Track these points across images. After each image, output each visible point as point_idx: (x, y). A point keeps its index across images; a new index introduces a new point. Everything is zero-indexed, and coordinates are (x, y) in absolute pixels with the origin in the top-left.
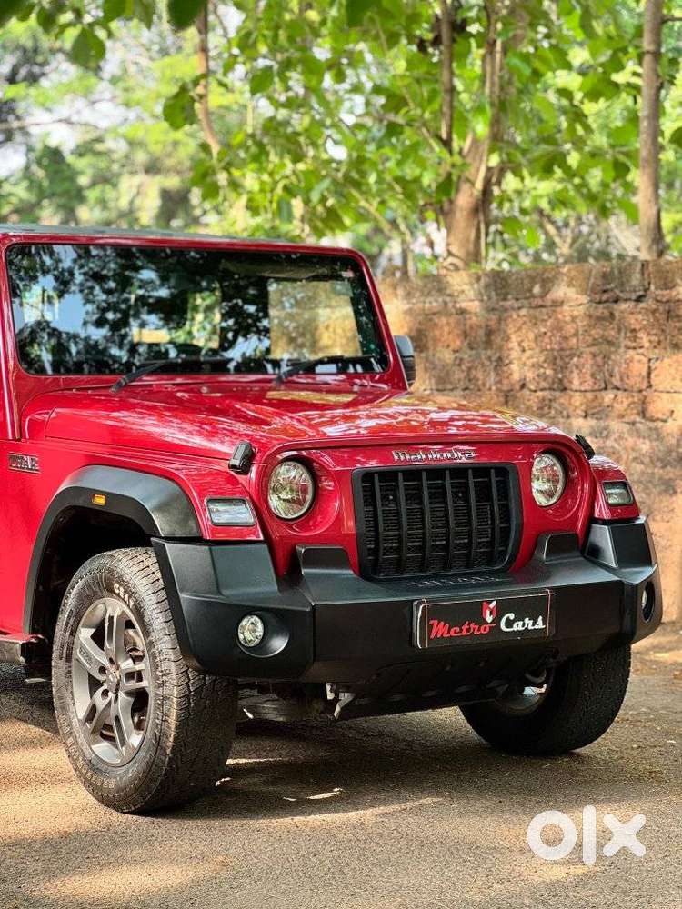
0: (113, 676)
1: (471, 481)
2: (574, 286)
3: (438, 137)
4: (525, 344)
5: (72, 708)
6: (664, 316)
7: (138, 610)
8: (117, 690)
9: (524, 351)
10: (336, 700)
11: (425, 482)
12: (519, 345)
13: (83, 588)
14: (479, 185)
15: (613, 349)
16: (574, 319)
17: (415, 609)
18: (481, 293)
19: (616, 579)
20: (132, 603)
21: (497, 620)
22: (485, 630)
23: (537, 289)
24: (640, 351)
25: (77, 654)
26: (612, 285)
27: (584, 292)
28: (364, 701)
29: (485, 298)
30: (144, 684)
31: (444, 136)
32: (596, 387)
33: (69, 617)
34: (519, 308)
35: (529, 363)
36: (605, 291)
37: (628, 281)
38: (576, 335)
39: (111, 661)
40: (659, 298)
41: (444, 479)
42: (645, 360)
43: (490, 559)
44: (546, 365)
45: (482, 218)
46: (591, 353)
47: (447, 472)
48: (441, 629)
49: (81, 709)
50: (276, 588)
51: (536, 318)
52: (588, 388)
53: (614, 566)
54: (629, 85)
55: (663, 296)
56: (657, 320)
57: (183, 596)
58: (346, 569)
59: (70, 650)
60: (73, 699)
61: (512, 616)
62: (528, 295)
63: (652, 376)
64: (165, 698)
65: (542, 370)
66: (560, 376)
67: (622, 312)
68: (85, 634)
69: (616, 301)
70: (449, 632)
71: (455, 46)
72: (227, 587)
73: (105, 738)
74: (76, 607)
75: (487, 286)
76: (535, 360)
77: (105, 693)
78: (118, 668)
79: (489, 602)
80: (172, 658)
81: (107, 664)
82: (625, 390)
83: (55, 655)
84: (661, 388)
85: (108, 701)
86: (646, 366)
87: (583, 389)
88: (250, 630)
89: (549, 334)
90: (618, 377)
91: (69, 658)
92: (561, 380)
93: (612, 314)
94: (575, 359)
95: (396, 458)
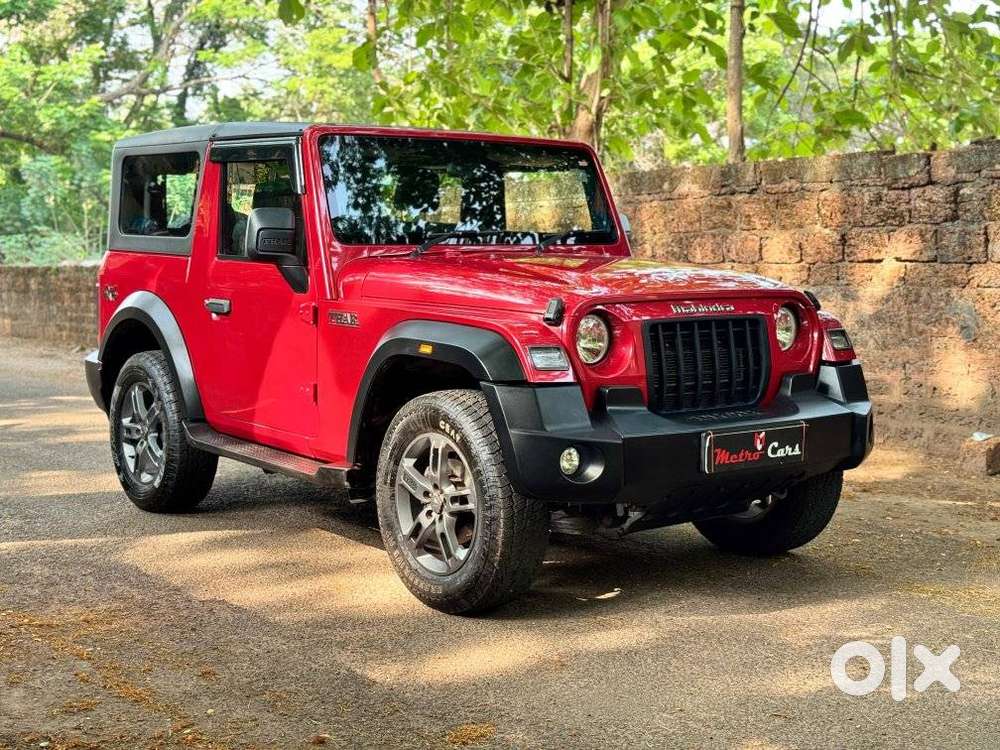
0: (437, 499)
1: (731, 330)
2: (697, 183)
3: (561, 76)
4: (656, 229)
5: (396, 526)
6: (774, 205)
7: (465, 445)
8: (441, 511)
9: (655, 233)
10: (626, 516)
11: (696, 331)
12: (651, 229)
13: (408, 424)
14: (594, 110)
15: (730, 231)
16: (697, 208)
17: (703, 439)
18: (619, 190)
19: (849, 411)
20: (458, 438)
21: (765, 448)
22: (756, 457)
23: (666, 186)
24: (753, 232)
25: (400, 479)
26: (730, 181)
27: (704, 187)
28: (649, 517)
29: (623, 194)
30: (471, 506)
31: (566, 73)
32: (716, 261)
33: (393, 449)
34: (651, 201)
35: (659, 243)
36: (723, 186)
37: (743, 178)
38: (699, 220)
39: (436, 487)
40: (769, 191)
41: (710, 329)
42: (757, 239)
43: (745, 395)
44: (673, 244)
45: (595, 137)
46: (712, 234)
47: (713, 323)
48: (723, 457)
49: (406, 526)
50: (589, 423)
51: (665, 208)
52: (709, 261)
53: (842, 400)
54: (700, 38)
55: (773, 189)
56: (767, 207)
57: (512, 432)
58: (640, 406)
59: (394, 476)
60: (397, 517)
61: (776, 444)
62: (658, 190)
63: (763, 251)
64: (494, 519)
65: (670, 248)
66: (685, 252)
67: (738, 202)
68: (408, 463)
69: (733, 193)
70: (729, 459)
71: (574, 6)
72: (549, 424)
73: (429, 551)
74: (400, 441)
75: (624, 185)
76: (664, 240)
77: (429, 513)
78: (442, 492)
79: (759, 433)
80: (499, 484)
81: (430, 488)
82: (740, 262)
83: (379, 481)
84: (770, 260)
85: (432, 520)
86: (758, 244)
87: (704, 262)
88: (569, 460)
89: (676, 220)
90: (734, 252)
91: (393, 483)
92: (686, 255)
93: (730, 204)
94: (699, 239)
95: (675, 311)
